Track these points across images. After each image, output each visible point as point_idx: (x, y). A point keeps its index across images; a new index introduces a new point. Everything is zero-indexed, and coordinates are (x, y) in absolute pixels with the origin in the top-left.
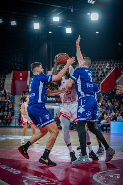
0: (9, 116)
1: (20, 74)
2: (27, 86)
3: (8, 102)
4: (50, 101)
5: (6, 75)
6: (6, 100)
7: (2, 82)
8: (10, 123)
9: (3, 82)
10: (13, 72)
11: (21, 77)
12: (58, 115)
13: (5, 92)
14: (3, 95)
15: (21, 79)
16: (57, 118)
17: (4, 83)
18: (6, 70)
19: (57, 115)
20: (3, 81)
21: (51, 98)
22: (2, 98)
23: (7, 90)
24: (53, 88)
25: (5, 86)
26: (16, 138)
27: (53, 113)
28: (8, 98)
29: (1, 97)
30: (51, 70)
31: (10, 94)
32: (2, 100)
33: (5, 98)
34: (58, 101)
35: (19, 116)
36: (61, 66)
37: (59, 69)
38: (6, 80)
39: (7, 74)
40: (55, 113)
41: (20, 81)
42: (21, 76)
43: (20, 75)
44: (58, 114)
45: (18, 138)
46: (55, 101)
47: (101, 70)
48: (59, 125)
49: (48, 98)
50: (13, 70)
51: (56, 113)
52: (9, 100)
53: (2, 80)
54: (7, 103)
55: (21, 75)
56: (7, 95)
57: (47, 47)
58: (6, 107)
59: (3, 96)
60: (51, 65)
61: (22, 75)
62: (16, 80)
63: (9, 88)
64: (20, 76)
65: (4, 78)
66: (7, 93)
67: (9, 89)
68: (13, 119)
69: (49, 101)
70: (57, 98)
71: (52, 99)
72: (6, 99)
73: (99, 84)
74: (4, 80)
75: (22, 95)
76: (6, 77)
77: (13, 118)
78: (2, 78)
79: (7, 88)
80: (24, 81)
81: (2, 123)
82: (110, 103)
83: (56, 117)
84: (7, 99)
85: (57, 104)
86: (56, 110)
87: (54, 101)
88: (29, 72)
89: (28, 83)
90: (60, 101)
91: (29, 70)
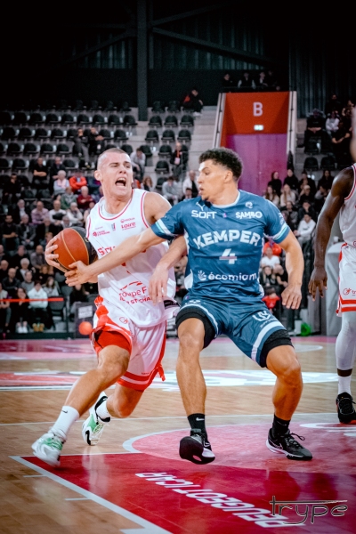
1: (255, 104)
2: (286, 160)
5: (196, 114)
7: (178, 144)
9: (184, 143)
10: (222, 98)
11: (258, 121)
15: (259, 127)
18: (195, 93)
20: (181, 141)
26: (249, 378)
38: (193, 137)
39: (199, 111)
41: (254, 137)
42: (261, 113)
43: (255, 109)
45: (261, 379)
50: (226, 91)
53: (176, 136)
55: (260, 109)
61: (263, 109)
62: (237, 133)
64: (255, 114)
65: (187, 128)
74: (187, 136)
76: (196, 122)
78: (180, 128)
80: (273, 137)
88: (293, 97)
89: (291, 145)
91: (295, 89)
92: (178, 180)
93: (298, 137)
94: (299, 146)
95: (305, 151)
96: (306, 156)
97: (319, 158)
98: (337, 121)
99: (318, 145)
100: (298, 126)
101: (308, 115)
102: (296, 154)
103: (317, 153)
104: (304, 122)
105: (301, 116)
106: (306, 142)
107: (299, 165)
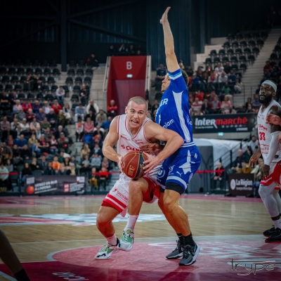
0: (104, 167)
1: (128, 63)
2: (145, 94)
3: (101, 132)
4: (203, 127)
5: (94, 68)
6: (95, 129)
7: (84, 85)
8: (108, 185)
9: (87, 84)
10: (109, 60)
11: (129, 72)
12: (223, 162)
13: (92, 108)
14: (87, 116)
15: (130, 76)
16: (222, 168)
17: (88, 88)
18: (93, 56)
19: (221, 161)
20: (85, 83)
21: (204, 119)
22: (86, 124)
23: (98, 105)
24: (208, 96)
25: (93, 94)
27: (211, 157)
28: (100, 124)
29: (83, 122)
30: (203, 52)
31: (105, 112)
32: (86, 129)
33: (92, 123)
34: (223, 127)
36: (227, 40)
37: (222, 48)
38: (93, 81)
40: (216, 157)
41: (127, 81)
42: (131, 68)
43: (128, 66)
44: (223, 158)
46: (216, 127)
48: (227, 187)
49: (197, 119)
50: (111, 55)
51: (219, 157)
52: (102, 130)
53: (83, 81)
54: (98, 136)
55: (130, 65)
56: (98, 115)
58: (97, 146)
59: (89, 119)
60: (203, 39)
61: (132, 66)
62: (117, 79)
63: (101, 100)
64: (128, 68)
65: (89, 76)
66: (98, 111)
67: (101, 102)
68: (114, 174)
69: (200, 128)
70: (219, 120)
71: (207, 124)
72: (95, 125)
74: (89, 80)
76: (94, 73)
77: (114, 172)
78: (85, 76)
79: (98, 100)
80: (138, 81)
81: (88, 184)
83: (220, 167)
84: (98, 126)
85: (221, 134)
86: (219, 150)
87: (212, 127)
88: (149, 59)
89: (148, 86)
90: (227, 127)
91: (150, 54)
92: (84, 105)
93: (152, 81)
94: (152, 86)
95: (156, 89)
96: (156, 92)
100: (152, 75)
101: (158, 69)
102: (151, 90)
104: (155, 73)
105: (153, 69)
106: (156, 84)
107: (152, 97)
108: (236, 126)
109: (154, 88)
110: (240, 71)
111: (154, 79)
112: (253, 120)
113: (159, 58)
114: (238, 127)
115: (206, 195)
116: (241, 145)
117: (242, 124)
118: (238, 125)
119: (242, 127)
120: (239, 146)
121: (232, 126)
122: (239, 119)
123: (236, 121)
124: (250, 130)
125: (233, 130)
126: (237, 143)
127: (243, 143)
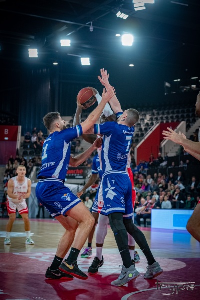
1: (6, 130)
2: (16, 151)
11: (7, 136)
15: (7, 139)
35: (2, 198)
37: (69, 124)
41: (5, 142)
42: (8, 134)
43: (6, 132)
47: (137, 127)
55: (8, 132)
57: (50, 88)
64: (6, 134)
73: (134, 149)
75: (9, 166)
80: (12, 142)
82: (152, 180)
88: (20, 128)
89: (18, 146)
90: (70, 175)
91: (21, 125)
93: (21, 143)
94: (21, 146)
95: (24, 148)
96: (24, 150)
97: (29, 151)
98: (36, 138)
99: (29, 147)
100: (22, 139)
101: (26, 135)
102: (21, 149)
103: (28, 149)
104: (24, 138)
105: (22, 135)
106: (24, 145)
107: (21, 154)
108: (76, 175)
109: (23, 148)
110: (79, 140)
111: (23, 141)
112: (86, 172)
113: (27, 127)
114: (77, 176)
115: (54, 220)
116: (78, 188)
117: (80, 174)
118: (77, 174)
119: (80, 176)
120: (77, 188)
121: (73, 175)
122: (78, 170)
123: (76, 172)
124: (85, 178)
125: (74, 178)
126: (76, 186)
127: (80, 186)
